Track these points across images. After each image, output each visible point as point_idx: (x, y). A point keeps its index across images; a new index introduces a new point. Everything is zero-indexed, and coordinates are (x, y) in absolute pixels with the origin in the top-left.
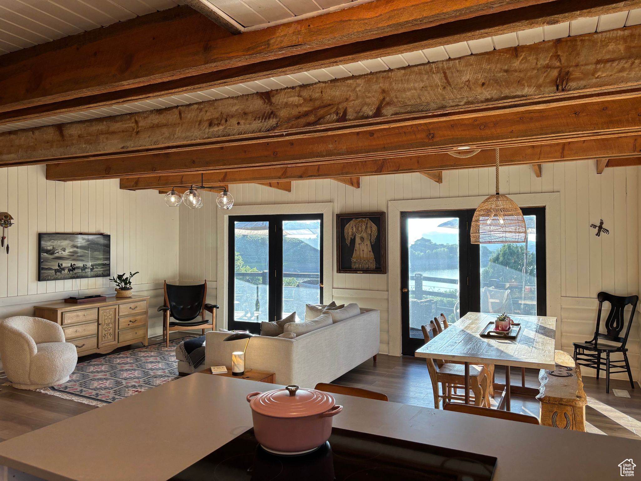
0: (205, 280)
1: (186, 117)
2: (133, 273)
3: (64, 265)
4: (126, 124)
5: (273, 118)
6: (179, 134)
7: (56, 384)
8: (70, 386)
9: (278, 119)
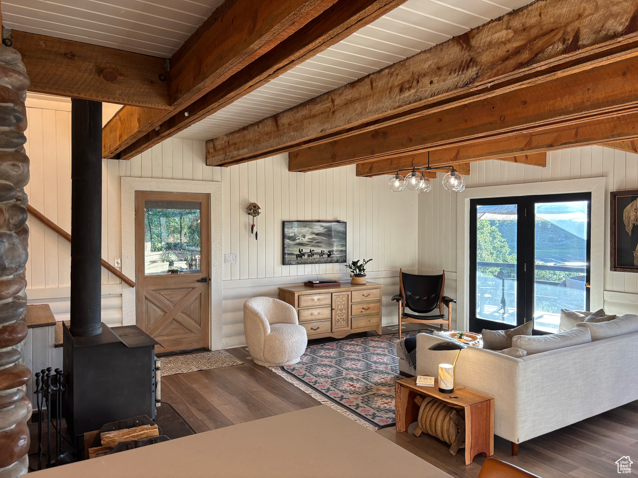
0: (444, 271)
1: (378, 86)
2: (366, 260)
3: (304, 251)
4: (324, 105)
5: (473, 67)
6: (371, 107)
7: (286, 364)
8: (297, 369)
9: (478, 67)
